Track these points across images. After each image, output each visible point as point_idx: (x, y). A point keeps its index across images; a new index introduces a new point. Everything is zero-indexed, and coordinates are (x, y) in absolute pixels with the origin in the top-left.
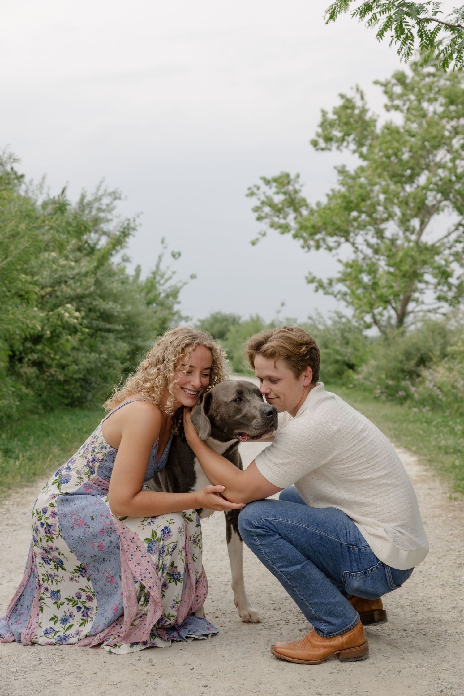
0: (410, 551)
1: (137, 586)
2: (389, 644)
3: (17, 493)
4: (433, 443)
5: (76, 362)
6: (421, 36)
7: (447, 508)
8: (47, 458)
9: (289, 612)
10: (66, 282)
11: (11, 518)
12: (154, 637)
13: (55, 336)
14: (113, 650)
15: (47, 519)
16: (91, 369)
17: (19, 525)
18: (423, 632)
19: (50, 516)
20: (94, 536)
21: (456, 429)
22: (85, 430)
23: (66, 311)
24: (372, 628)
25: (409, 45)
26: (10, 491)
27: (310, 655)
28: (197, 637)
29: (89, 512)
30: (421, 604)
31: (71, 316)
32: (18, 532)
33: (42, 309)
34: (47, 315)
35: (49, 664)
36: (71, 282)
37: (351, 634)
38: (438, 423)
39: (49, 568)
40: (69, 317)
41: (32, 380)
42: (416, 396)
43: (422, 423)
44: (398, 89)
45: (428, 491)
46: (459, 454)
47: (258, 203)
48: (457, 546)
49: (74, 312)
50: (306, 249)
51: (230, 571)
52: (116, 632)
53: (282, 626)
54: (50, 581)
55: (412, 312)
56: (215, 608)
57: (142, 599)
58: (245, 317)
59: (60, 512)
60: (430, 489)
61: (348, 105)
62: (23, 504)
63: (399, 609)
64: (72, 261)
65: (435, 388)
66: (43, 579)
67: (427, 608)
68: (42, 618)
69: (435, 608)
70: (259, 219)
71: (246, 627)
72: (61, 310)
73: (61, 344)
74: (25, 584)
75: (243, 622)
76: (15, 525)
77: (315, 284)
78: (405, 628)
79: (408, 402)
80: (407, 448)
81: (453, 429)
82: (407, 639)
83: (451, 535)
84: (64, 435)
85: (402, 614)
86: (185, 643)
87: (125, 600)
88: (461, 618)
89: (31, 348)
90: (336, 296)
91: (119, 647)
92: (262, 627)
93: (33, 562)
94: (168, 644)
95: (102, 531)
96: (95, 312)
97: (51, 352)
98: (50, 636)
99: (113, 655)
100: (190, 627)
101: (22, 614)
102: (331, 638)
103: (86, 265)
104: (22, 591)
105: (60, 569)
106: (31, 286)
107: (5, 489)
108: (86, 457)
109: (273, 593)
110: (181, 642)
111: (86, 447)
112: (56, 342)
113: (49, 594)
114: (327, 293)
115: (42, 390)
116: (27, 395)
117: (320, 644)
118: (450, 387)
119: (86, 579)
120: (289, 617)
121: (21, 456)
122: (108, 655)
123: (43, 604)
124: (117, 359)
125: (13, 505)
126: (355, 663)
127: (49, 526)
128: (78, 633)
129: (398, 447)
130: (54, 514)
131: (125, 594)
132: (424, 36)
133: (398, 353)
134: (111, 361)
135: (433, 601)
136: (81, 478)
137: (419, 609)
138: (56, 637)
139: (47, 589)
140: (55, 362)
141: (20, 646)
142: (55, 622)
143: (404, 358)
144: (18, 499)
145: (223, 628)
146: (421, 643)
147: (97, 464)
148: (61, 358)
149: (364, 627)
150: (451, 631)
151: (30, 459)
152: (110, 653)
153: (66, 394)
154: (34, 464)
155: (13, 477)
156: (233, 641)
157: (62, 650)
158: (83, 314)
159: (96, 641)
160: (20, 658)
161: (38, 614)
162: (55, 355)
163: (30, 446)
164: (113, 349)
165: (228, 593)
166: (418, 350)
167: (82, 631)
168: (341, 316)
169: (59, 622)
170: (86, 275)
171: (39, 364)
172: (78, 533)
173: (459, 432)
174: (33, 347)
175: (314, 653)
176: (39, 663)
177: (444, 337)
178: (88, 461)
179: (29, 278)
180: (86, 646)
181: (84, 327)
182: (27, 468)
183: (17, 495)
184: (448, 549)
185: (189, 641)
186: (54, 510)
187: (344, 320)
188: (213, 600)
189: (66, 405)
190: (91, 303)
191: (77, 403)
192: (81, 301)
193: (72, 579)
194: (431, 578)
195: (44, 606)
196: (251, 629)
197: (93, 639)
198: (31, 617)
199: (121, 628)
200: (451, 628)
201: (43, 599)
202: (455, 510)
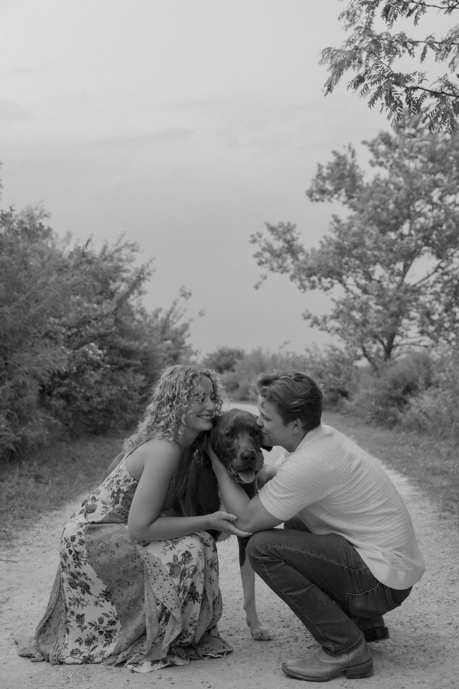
0: (407, 572)
1: (159, 608)
2: (392, 661)
3: (47, 516)
4: (422, 465)
5: (99, 394)
6: (409, 103)
7: (438, 526)
8: (74, 483)
9: (297, 630)
10: (89, 322)
11: (41, 540)
12: (173, 656)
13: (81, 371)
14: (135, 669)
15: (75, 546)
16: (113, 400)
17: (48, 546)
18: (423, 648)
19: (78, 543)
20: (119, 562)
21: (441, 451)
22: (107, 456)
23: (90, 349)
24: (375, 645)
25: (398, 111)
26: (40, 515)
27: (319, 673)
28: (213, 656)
29: (114, 539)
30: (419, 620)
31: (94, 354)
32: (47, 553)
33: (68, 347)
34: (73, 353)
35: (76, 683)
36: (93, 322)
37: (357, 652)
38: (424, 446)
39: (76, 593)
40: (93, 355)
41: (60, 412)
42: (404, 420)
43: (410, 446)
44: (382, 148)
45: (419, 511)
46: (445, 475)
47: (259, 250)
48: (449, 563)
49: (97, 350)
50: (302, 290)
51: (242, 589)
52: (138, 651)
53: (291, 643)
54: (76, 605)
55: (398, 345)
56: (229, 626)
57: (163, 619)
58: (248, 351)
59: (87, 540)
60: (421, 508)
61: (340, 162)
62: (52, 527)
63: (399, 626)
64: (94, 303)
65: (421, 414)
66: (69, 603)
67: (425, 624)
68: (68, 640)
69: (432, 624)
70: (260, 263)
71: (258, 645)
72: (85, 348)
73: (86, 378)
74: (53, 607)
75: (256, 640)
76: (45, 546)
77: (310, 321)
78: (406, 644)
79: (397, 426)
80: (398, 469)
81: (439, 451)
82: (408, 655)
83: (443, 552)
84: (88, 461)
85: (402, 630)
86: (202, 661)
87: (147, 620)
88: (457, 634)
89: (59, 382)
90: (329, 332)
91: (141, 665)
92: (273, 645)
93: (61, 587)
94: (186, 662)
95: (127, 557)
96: (116, 348)
97: (77, 386)
98: (76, 657)
99: (135, 674)
100: (206, 646)
101: (49, 635)
102: (338, 656)
103: (108, 307)
104: (50, 613)
105: (86, 593)
106: (59, 327)
107: (36, 513)
108: (111, 489)
109: (282, 611)
110: (198, 661)
111: (111, 480)
112: (82, 376)
113: (74, 618)
114: (322, 329)
115: (68, 420)
116: (56, 425)
117: (328, 661)
118: (434, 413)
119: (110, 603)
120: (298, 634)
121: (50, 481)
122: (131, 674)
123: (69, 626)
124: (135, 391)
125: (42, 527)
126: (361, 680)
127: (78, 553)
128: (102, 653)
129: (390, 468)
130: (82, 542)
131: (148, 615)
132: (411, 102)
133: (386, 382)
134: (130, 393)
135: (430, 617)
136: (106, 507)
137: (417, 625)
138: (81, 658)
139: (73, 613)
140: (81, 394)
141: (49, 666)
142: (80, 644)
143: (392, 387)
144: (48, 522)
145: (236, 646)
146: (422, 660)
147: (122, 495)
148: (86, 391)
149: (368, 644)
150: (449, 646)
151: (59, 484)
152: (133, 671)
153: (90, 423)
154: (62, 488)
155: (43, 502)
156: (246, 659)
157: (88, 669)
158: (105, 351)
159: (120, 659)
160: (49, 677)
161: (64, 636)
162: (80, 388)
163: (58, 472)
164: (132, 382)
165: (241, 611)
166: (405, 379)
167: (105, 651)
168: (335, 350)
169: (84, 643)
170: (107, 316)
171: (66, 397)
172: (104, 559)
173: (444, 454)
174: (61, 382)
175: (322, 671)
176: (67, 682)
177: (428, 367)
178: (113, 492)
179: (57, 321)
180: (110, 664)
181: (106, 364)
182: (56, 493)
183: (46, 518)
184: (441, 566)
185: (206, 659)
186: (81, 538)
187: (337, 352)
188: (227, 618)
189: (90, 433)
190: (112, 341)
191: (100, 431)
192: (103, 340)
193: (96, 604)
194: (427, 594)
195: (70, 628)
196: (262, 647)
197: (117, 658)
198: (58, 638)
199: (143, 646)
200: (449, 644)
201: (70, 622)
202: (445, 529)
